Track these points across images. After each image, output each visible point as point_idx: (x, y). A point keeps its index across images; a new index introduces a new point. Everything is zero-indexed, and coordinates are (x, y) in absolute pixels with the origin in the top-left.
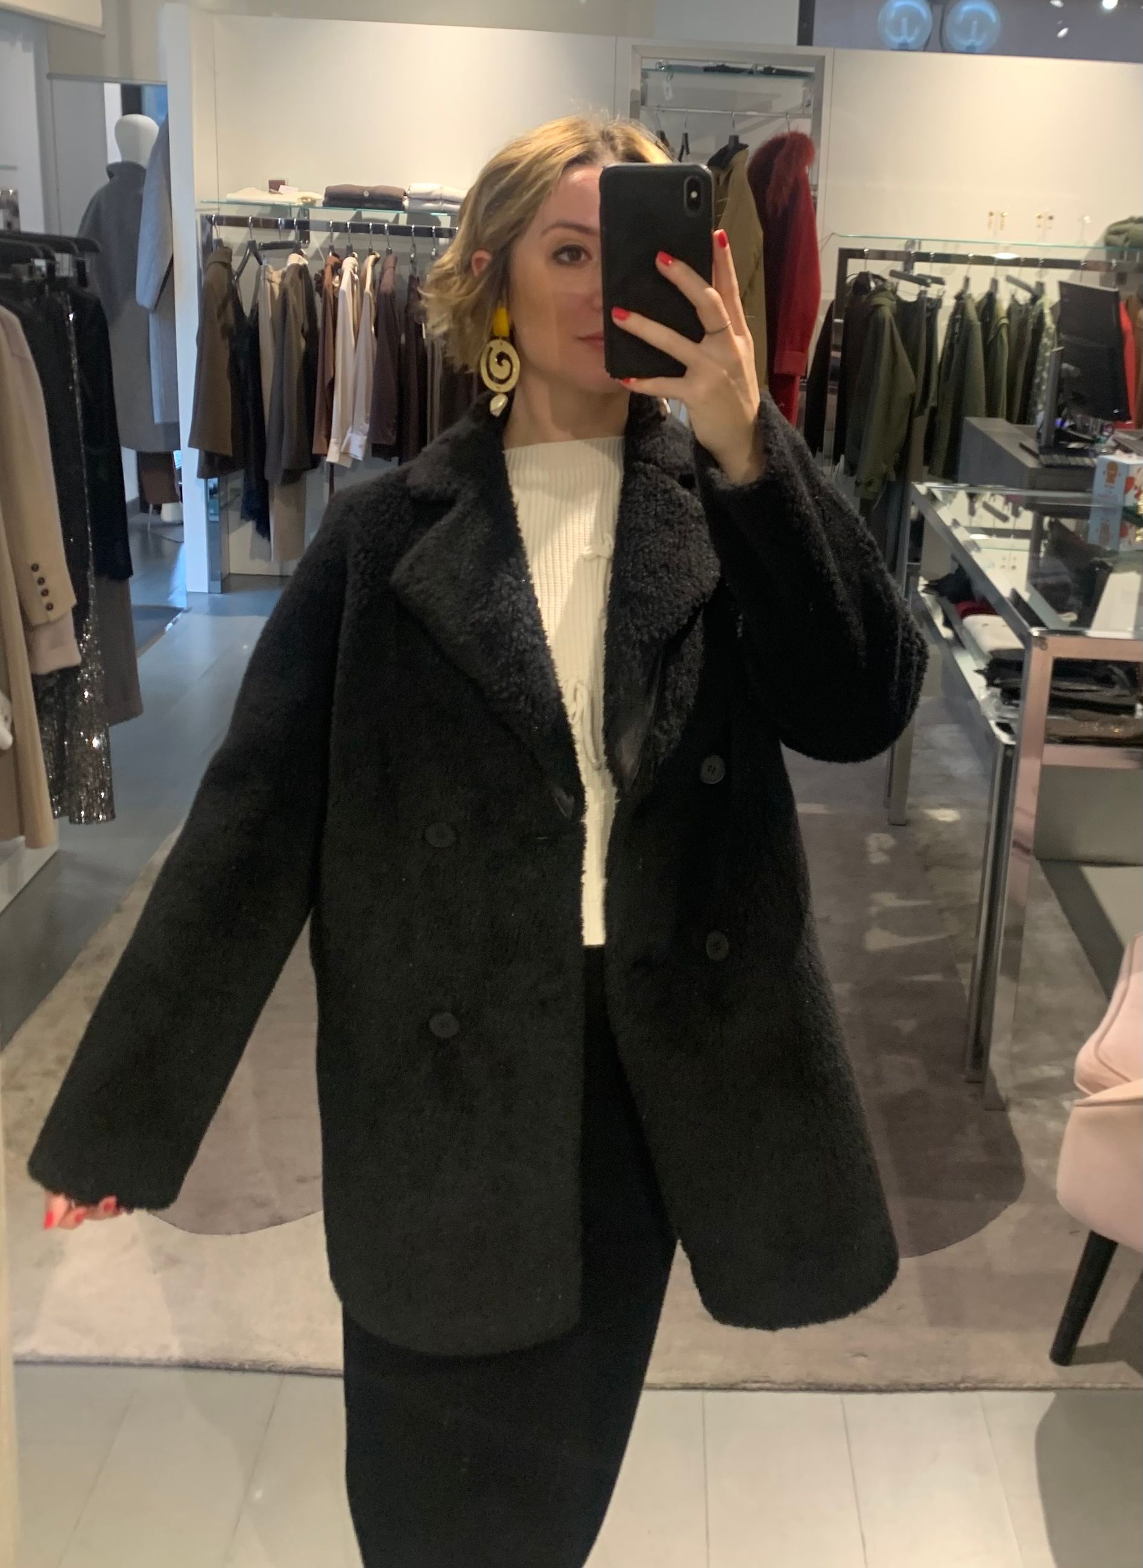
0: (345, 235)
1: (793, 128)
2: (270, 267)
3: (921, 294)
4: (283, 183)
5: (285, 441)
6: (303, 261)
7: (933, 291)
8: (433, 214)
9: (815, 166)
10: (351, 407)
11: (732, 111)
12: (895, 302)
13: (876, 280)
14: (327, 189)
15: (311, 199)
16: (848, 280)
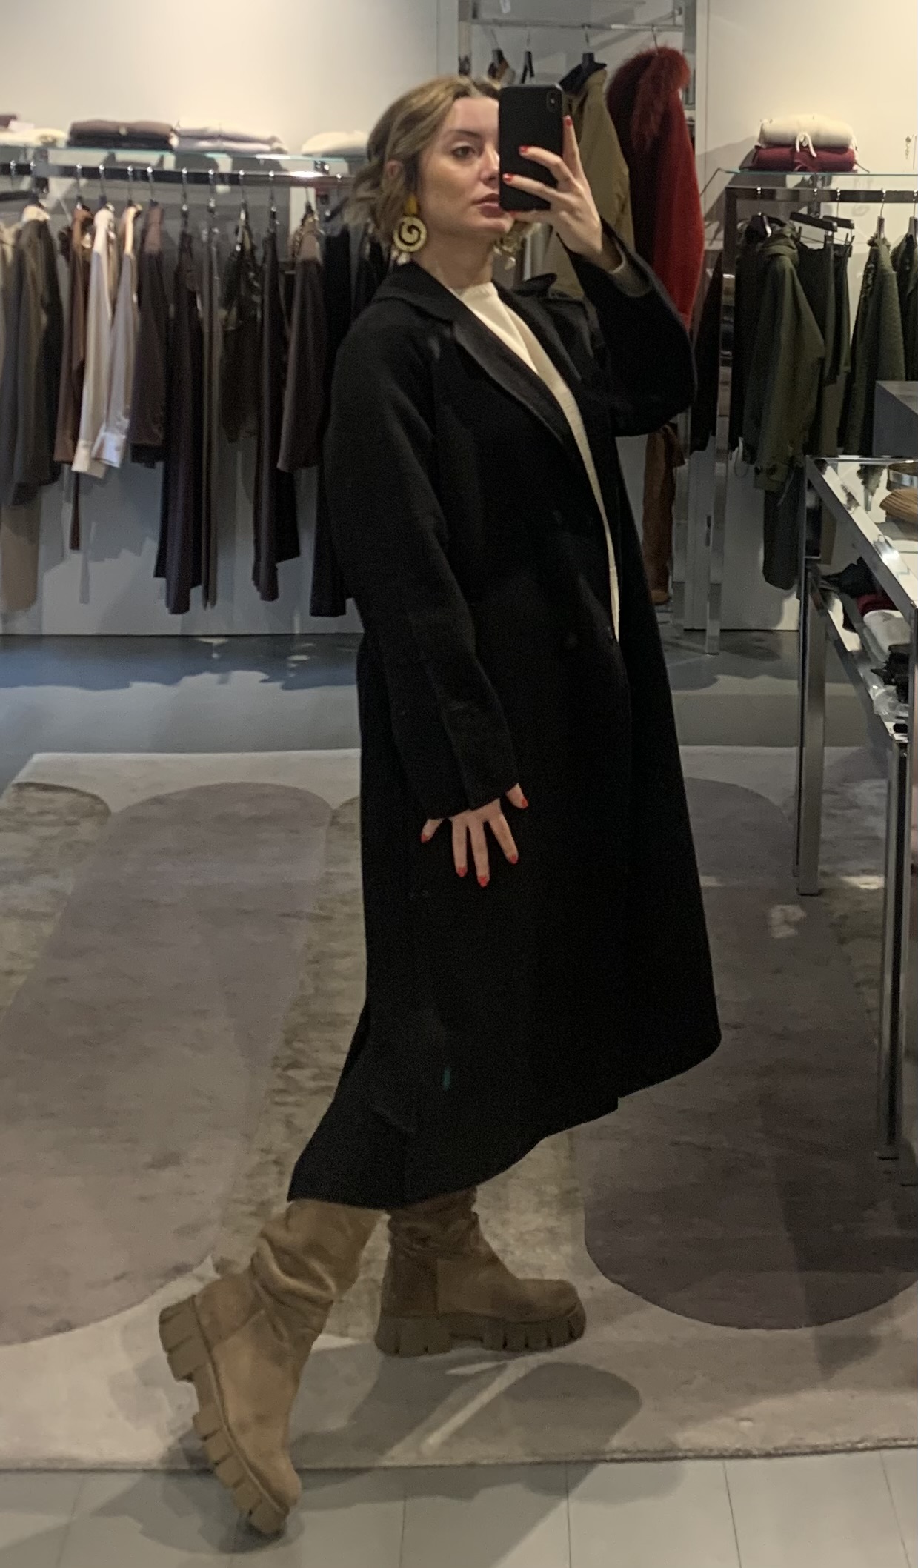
0: (97, 183)
1: (661, 43)
3: (826, 237)
4: (14, 117)
6: (44, 216)
7: (840, 236)
8: (210, 155)
10: (107, 399)
12: (796, 251)
13: (774, 225)
14: (74, 125)
15: (52, 137)
16: (739, 225)
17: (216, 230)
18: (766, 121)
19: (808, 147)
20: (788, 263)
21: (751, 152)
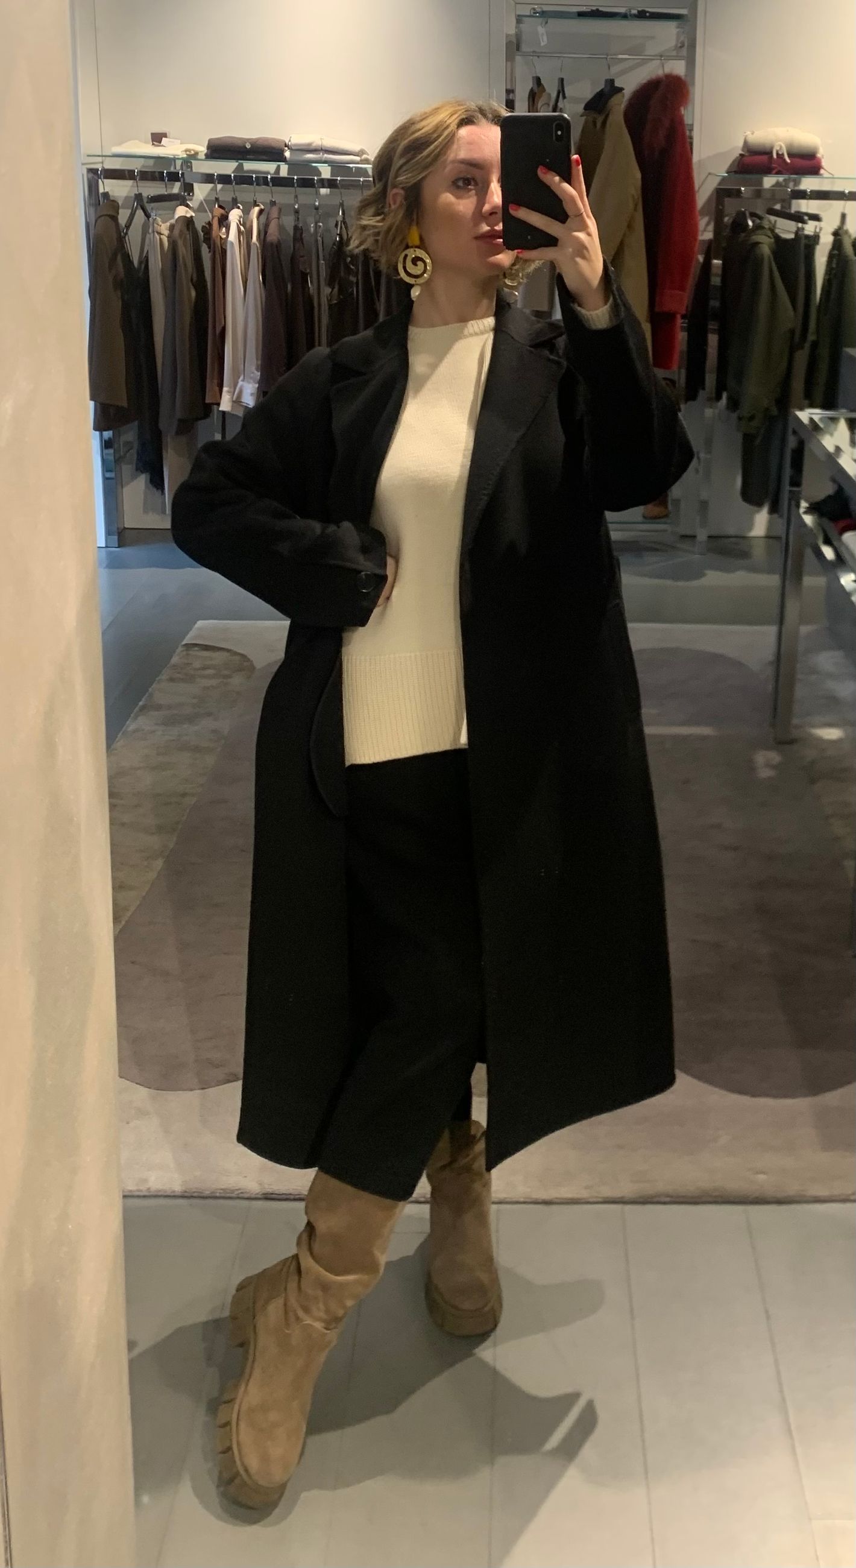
0: (229, 187)
1: (667, 70)
2: (159, 219)
3: (798, 229)
4: (165, 135)
5: (178, 390)
6: (190, 214)
7: (810, 228)
8: (314, 165)
9: (690, 108)
10: (242, 357)
11: (608, 56)
12: (773, 240)
13: (755, 218)
14: (210, 141)
15: (194, 151)
16: (726, 219)
17: (321, 224)
18: (748, 133)
19: (783, 154)
20: (766, 249)
21: (737, 157)
